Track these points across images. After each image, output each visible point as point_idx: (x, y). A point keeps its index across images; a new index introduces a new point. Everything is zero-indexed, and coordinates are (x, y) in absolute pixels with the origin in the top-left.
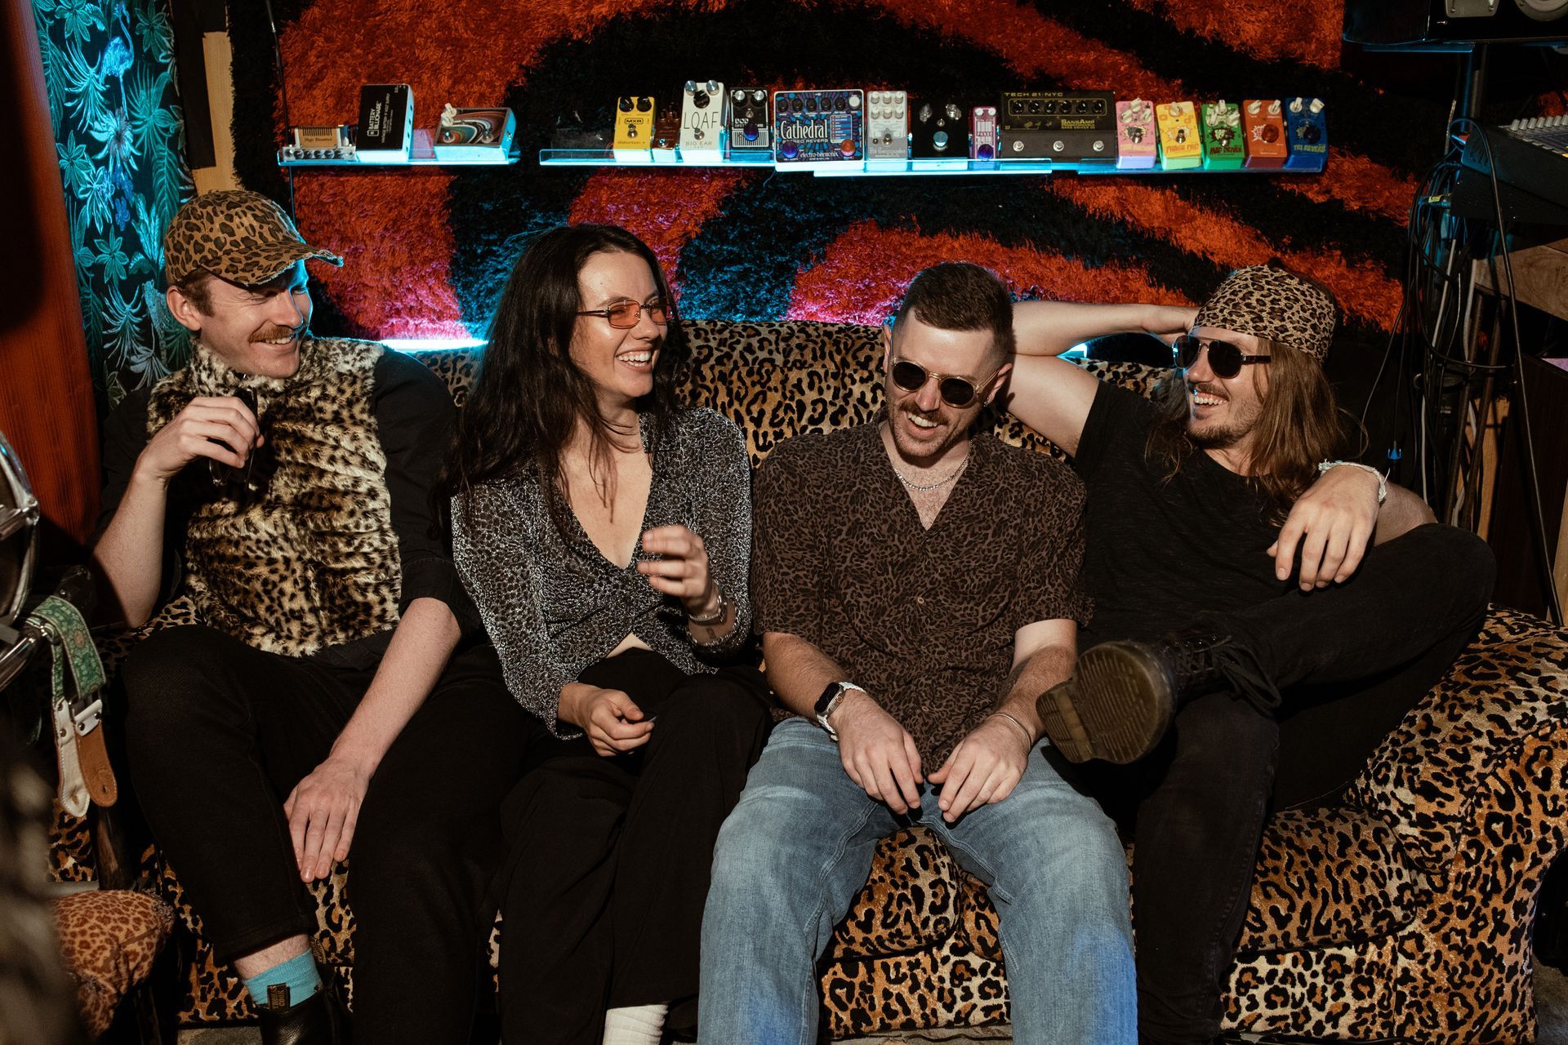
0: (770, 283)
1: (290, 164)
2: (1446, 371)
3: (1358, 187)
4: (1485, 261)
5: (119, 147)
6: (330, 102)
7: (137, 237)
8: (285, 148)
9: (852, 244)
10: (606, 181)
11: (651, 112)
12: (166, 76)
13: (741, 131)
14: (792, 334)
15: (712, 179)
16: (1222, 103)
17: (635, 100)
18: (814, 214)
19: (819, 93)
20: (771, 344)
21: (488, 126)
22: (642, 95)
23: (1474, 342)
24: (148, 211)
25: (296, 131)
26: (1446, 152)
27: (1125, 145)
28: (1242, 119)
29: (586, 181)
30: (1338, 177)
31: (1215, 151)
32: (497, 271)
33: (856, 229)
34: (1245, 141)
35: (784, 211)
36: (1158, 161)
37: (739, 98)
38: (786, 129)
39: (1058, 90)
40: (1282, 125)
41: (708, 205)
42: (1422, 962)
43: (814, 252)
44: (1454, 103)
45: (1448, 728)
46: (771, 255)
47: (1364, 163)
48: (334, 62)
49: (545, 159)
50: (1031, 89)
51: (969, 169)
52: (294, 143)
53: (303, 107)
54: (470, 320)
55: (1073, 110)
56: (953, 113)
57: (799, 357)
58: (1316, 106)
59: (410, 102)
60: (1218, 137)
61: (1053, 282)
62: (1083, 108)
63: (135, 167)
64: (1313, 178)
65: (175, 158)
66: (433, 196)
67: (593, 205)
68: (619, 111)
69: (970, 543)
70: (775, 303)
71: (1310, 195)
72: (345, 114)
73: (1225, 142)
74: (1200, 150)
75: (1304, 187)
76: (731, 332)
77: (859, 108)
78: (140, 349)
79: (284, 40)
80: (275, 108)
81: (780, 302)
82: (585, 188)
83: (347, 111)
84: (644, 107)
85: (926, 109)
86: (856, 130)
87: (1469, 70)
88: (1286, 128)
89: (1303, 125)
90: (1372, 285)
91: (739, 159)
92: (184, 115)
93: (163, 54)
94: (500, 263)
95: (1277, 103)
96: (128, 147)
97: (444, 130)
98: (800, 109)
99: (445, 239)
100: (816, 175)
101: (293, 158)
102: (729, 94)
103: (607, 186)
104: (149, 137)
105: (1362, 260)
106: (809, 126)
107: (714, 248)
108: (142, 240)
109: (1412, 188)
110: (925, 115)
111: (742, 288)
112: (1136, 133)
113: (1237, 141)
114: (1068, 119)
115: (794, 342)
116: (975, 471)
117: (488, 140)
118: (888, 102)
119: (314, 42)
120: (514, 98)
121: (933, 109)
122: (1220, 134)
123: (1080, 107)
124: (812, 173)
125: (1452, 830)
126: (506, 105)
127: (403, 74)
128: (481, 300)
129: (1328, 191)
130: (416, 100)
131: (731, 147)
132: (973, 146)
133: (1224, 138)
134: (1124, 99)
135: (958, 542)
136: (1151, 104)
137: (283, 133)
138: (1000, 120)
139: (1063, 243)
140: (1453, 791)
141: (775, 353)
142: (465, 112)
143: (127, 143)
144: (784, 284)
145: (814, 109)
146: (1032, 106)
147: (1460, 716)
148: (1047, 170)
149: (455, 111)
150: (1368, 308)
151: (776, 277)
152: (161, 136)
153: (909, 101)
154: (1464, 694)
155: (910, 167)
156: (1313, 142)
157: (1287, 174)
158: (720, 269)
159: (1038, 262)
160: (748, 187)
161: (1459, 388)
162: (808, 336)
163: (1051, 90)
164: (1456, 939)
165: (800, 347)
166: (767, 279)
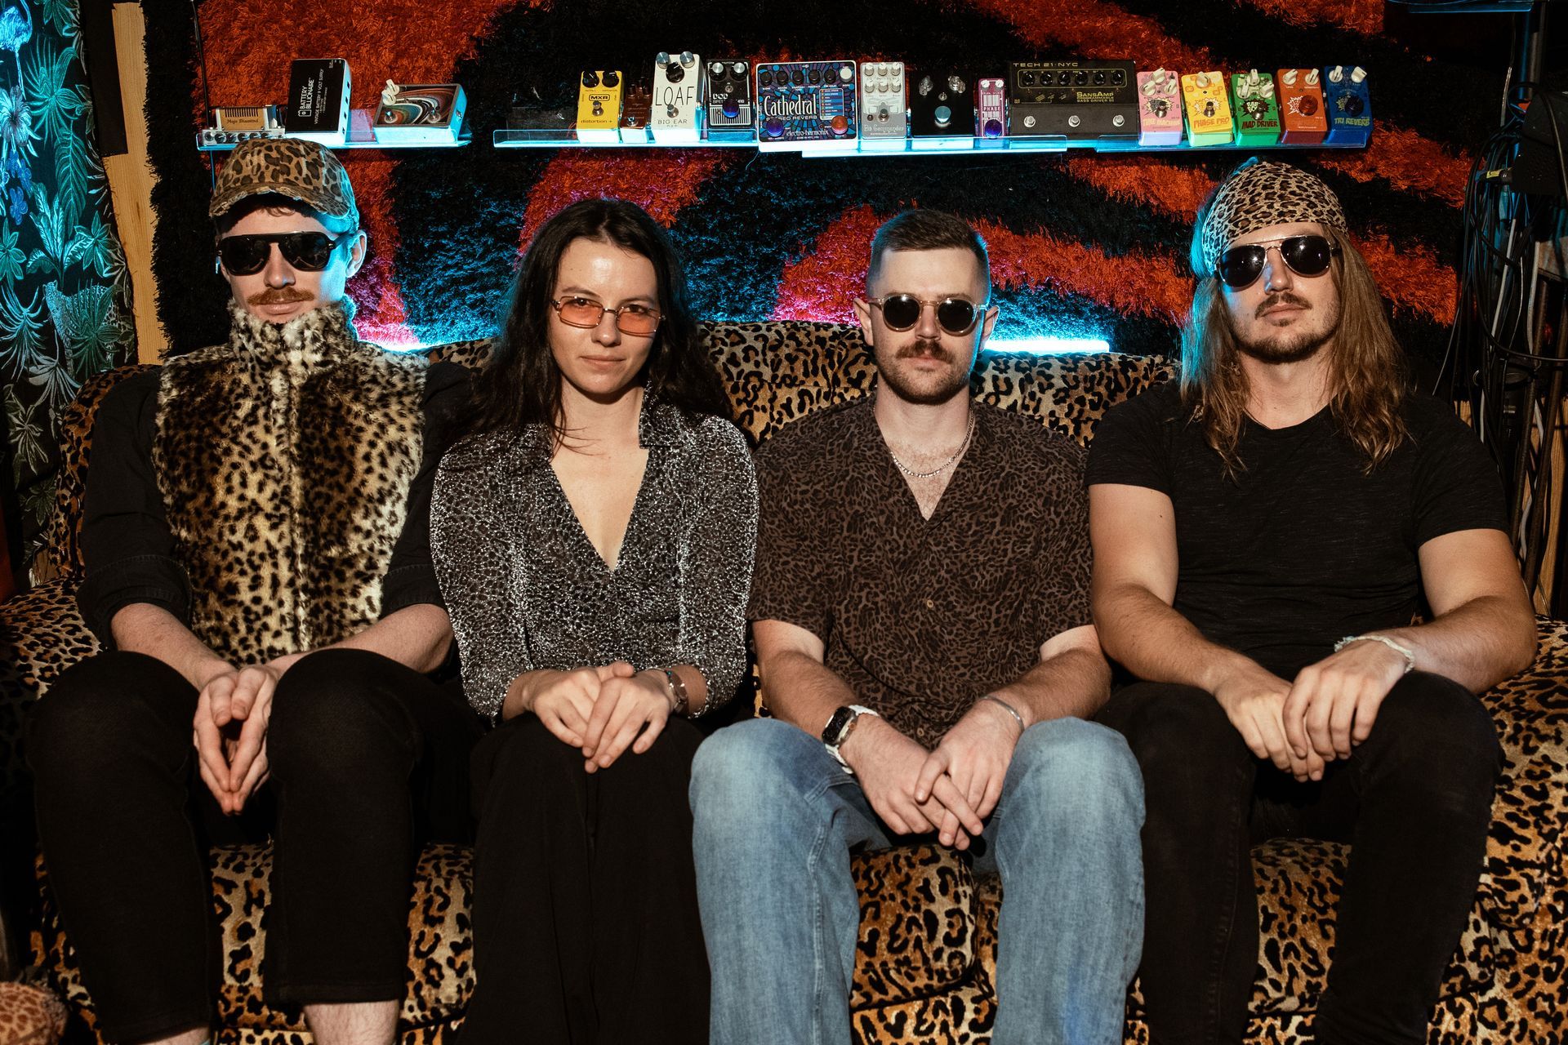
0: (754, 277)
1: (212, 149)
2: (1509, 365)
3: (1406, 165)
4: (1550, 243)
5: (14, 131)
6: (257, 79)
7: (37, 232)
8: (205, 131)
9: (845, 233)
10: (569, 164)
11: (618, 87)
12: (70, 52)
13: (720, 107)
14: (780, 343)
15: (688, 161)
16: (1254, 73)
17: (600, 74)
18: (803, 200)
19: (806, 64)
20: (757, 354)
21: (434, 104)
22: (608, 69)
23: (1539, 333)
24: (50, 202)
25: (218, 111)
26: (1502, 124)
27: (1147, 120)
28: (1277, 90)
29: (546, 164)
30: (1383, 153)
31: (1247, 125)
32: (447, 267)
33: (850, 216)
34: (1281, 114)
35: (769, 197)
36: (1185, 137)
37: (717, 71)
38: (770, 105)
39: (1072, 59)
40: (1320, 96)
41: (684, 191)
42: (1505, 1032)
43: (804, 242)
44: (1510, 70)
45: (1523, 763)
46: (756, 246)
47: (1411, 137)
48: (261, 35)
49: (499, 141)
50: (1042, 59)
51: (975, 148)
52: (215, 126)
53: (224, 86)
54: (417, 323)
55: (1090, 81)
56: (956, 86)
57: (788, 372)
58: (1358, 75)
59: (347, 78)
60: (1250, 111)
61: (1070, 273)
62: (1101, 79)
63: (34, 153)
64: (1355, 154)
65: (82, 144)
66: (374, 184)
67: (554, 192)
68: (582, 86)
69: (975, 533)
70: (760, 300)
71: (1353, 174)
72: (273, 93)
73: (1258, 115)
74: (1231, 124)
75: (1346, 165)
76: (713, 338)
77: (851, 81)
78: (41, 358)
79: (204, 10)
80: (194, 86)
81: (767, 298)
82: (546, 172)
83: (276, 90)
84: (610, 82)
85: (926, 81)
86: (848, 106)
87: (1527, 33)
88: (1325, 100)
89: (1344, 96)
90: (1425, 273)
91: (719, 139)
92: (92, 95)
93: (67, 27)
94: (453, 257)
95: (1315, 72)
96: (25, 131)
97: (385, 109)
98: (786, 83)
99: (388, 232)
100: (804, 156)
101: (214, 142)
102: (706, 67)
103: (570, 170)
104: (50, 119)
105: (1412, 245)
106: (796, 101)
107: (691, 239)
108: (43, 236)
109: (1465, 165)
110: (925, 88)
111: (723, 283)
112: (1160, 107)
113: (1272, 115)
114: (1084, 91)
115: (784, 351)
116: (978, 453)
117: (435, 120)
118: (884, 74)
119: (237, 13)
120: (464, 74)
121: (933, 81)
122: (1252, 106)
123: (1097, 78)
124: (800, 153)
125: (1530, 878)
126: (455, 81)
127: (338, 47)
128: (428, 299)
129: (1372, 170)
130: (353, 75)
131: (709, 126)
132: (979, 122)
133: (1257, 111)
134: (1145, 69)
135: (962, 532)
136: (1175, 74)
137: (203, 115)
138: (1008, 93)
139: (1081, 230)
140: (1529, 833)
141: (762, 365)
142: (409, 89)
143: (24, 125)
144: (770, 278)
145: (801, 83)
146: (1044, 77)
147: (1536, 749)
148: (1061, 147)
149: (397, 88)
150: (1419, 299)
151: (760, 271)
152: (64, 117)
153: (907, 73)
154: (1539, 724)
155: (909, 147)
156: (1355, 115)
157: (1327, 150)
158: (698, 263)
159: (1054, 250)
160: (729, 171)
161: (1524, 384)
162: (799, 343)
163: (1065, 60)
164: (1544, 1005)
165: (791, 359)
166: (751, 272)
